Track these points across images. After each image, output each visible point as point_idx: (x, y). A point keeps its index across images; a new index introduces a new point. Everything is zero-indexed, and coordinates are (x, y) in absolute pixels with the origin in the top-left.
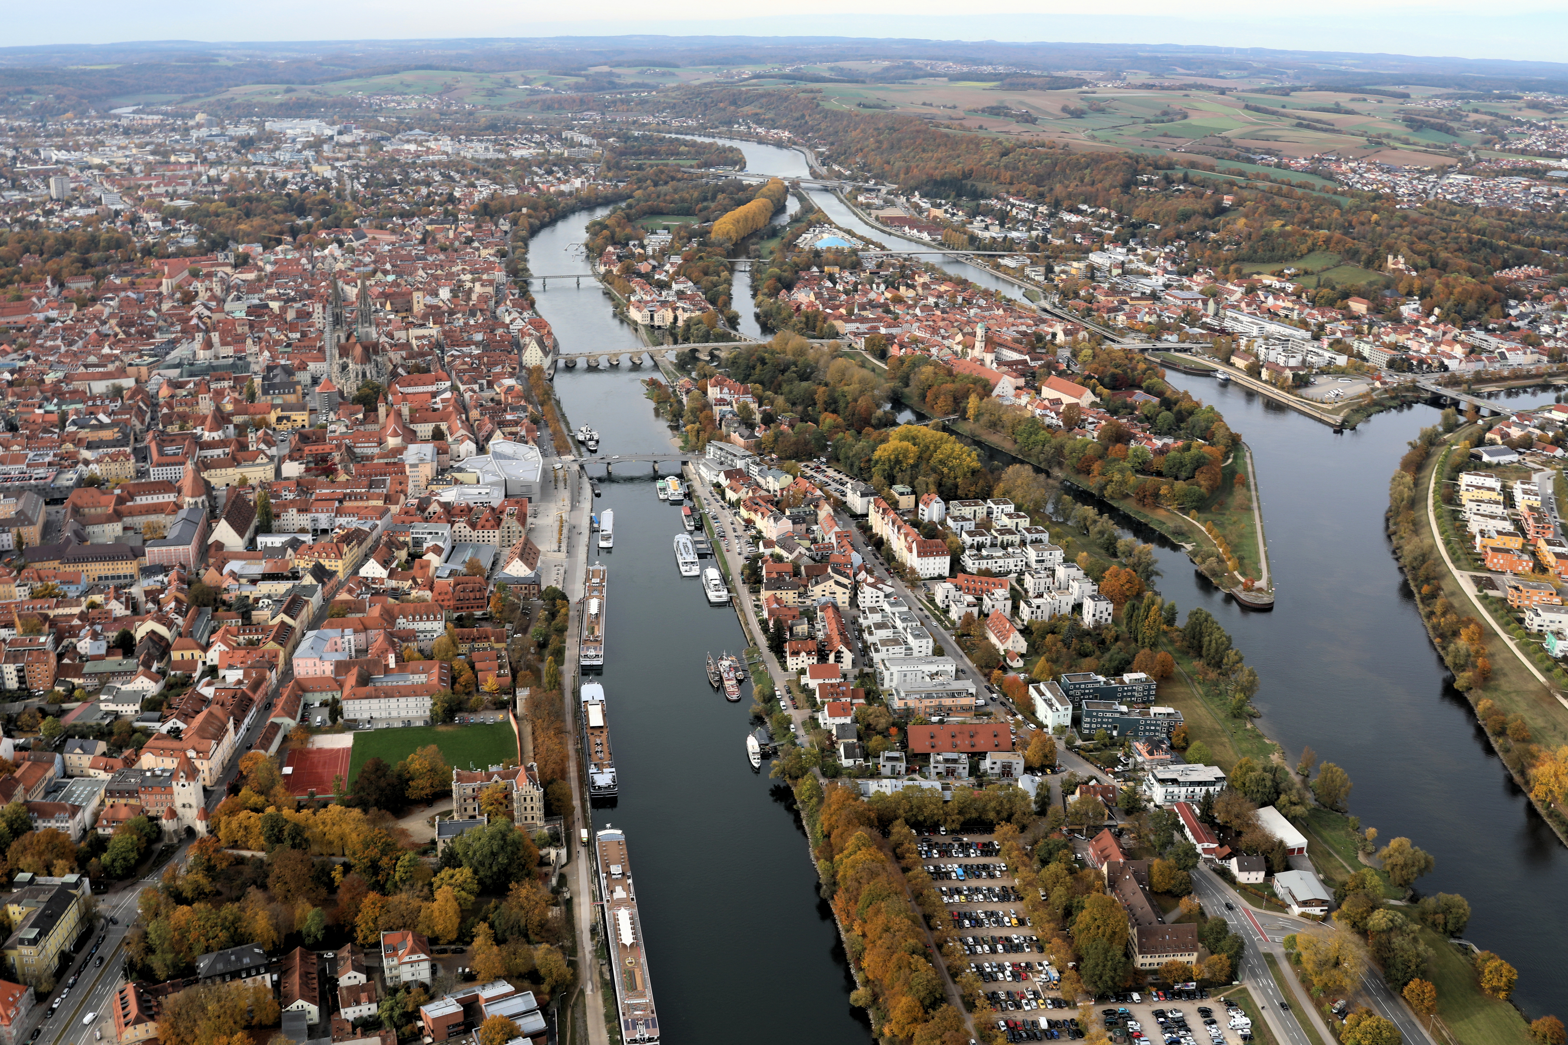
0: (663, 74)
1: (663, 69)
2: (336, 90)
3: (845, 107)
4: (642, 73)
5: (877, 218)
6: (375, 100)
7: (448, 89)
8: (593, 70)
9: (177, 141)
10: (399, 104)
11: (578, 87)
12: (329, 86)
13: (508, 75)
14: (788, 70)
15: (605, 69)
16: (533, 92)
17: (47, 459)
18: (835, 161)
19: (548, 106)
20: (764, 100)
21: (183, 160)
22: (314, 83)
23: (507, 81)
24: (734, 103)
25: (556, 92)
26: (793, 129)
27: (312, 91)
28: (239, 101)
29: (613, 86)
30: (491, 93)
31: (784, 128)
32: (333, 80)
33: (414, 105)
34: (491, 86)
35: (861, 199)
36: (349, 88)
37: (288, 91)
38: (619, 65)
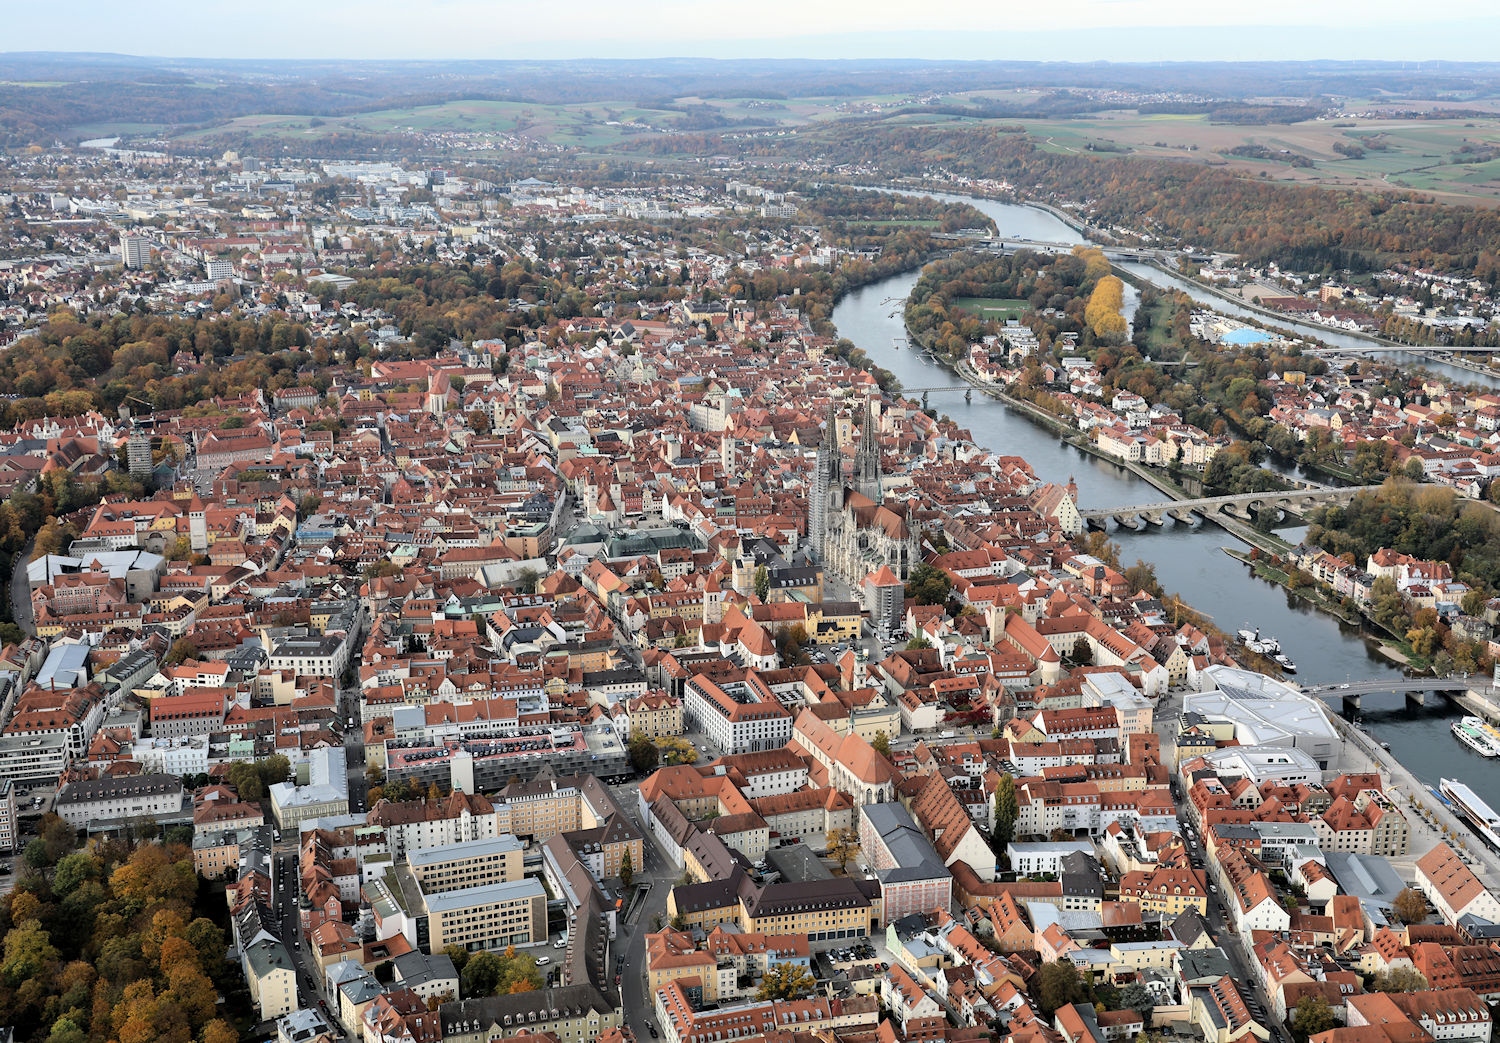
0: (771, 108)
1: (769, 101)
2: (379, 123)
3: (1072, 151)
4: (744, 106)
5: (1256, 301)
6: (435, 137)
7: (521, 126)
8: (681, 102)
9: (226, 189)
10: (469, 144)
11: (681, 125)
12: (364, 118)
13: (589, 107)
14: (923, 102)
15: (696, 101)
16: (627, 130)
17: (545, 707)
18: (1115, 223)
19: (664, 149)
20: (951, 142)
21: (263, 216)
22: (338, 114)
23: (588, 115)
24: (911, 145)
25: (654, 129)
26: (1013, 178)
27: (347, 125)
28: (257, 135)
29: (723, 122)
30: (579, 132)
31: (998, 177)
32: (362, 111)
33: (487, 145)
34: (575, 122)
35: (1205, 273)
36: (394, 122)
37: (315, 124)
38: (712, 96)
